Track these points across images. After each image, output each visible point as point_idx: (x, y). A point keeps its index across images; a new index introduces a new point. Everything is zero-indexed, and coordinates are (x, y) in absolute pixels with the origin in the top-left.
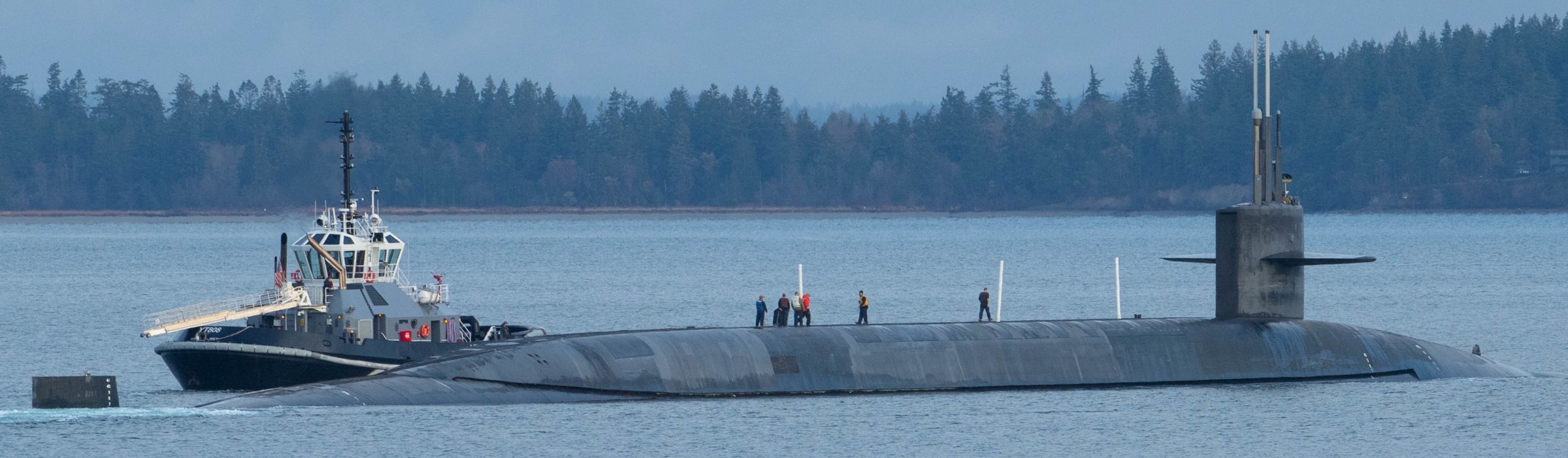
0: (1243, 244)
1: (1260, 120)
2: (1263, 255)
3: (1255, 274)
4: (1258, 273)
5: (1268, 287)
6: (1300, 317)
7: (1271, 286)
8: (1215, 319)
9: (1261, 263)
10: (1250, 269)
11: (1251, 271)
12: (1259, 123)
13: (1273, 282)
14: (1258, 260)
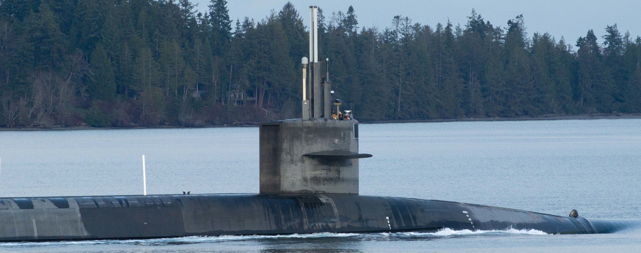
0: (285, 145)
1: (306, 64)
2: (304, 153)
3: (296, 165)
4: (299, 164)
5: (309, 174)
6: (356, 193)
7: (314, 173)
8: (258, 195)
9: (303, 157)
10: (292, 161)
11: (293, 163)
12: (305, 66)
13: (315, 170)
14: (300, 155)
